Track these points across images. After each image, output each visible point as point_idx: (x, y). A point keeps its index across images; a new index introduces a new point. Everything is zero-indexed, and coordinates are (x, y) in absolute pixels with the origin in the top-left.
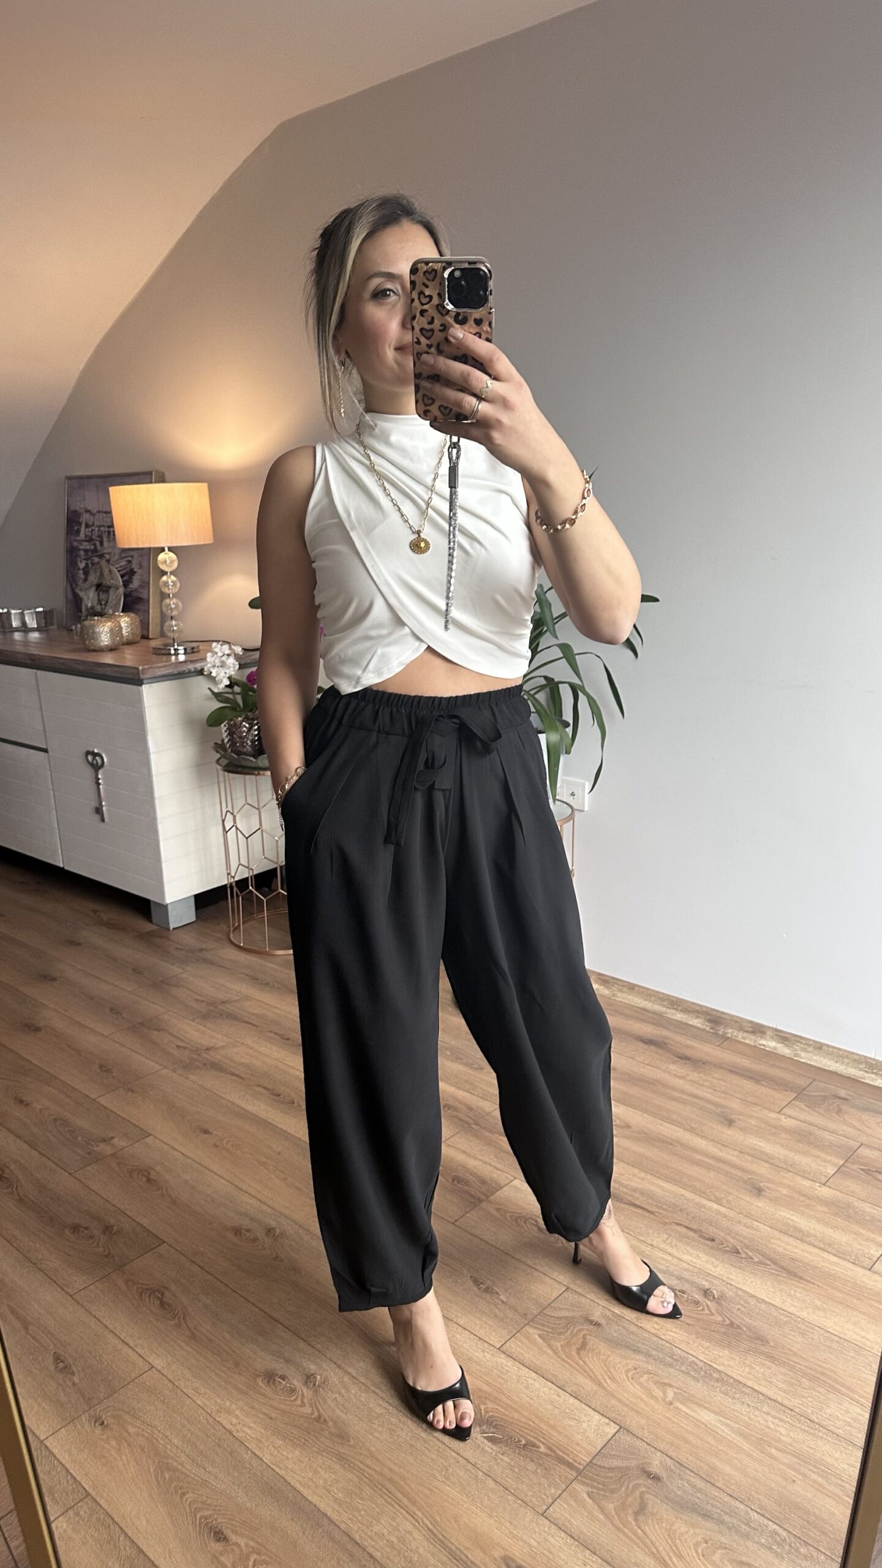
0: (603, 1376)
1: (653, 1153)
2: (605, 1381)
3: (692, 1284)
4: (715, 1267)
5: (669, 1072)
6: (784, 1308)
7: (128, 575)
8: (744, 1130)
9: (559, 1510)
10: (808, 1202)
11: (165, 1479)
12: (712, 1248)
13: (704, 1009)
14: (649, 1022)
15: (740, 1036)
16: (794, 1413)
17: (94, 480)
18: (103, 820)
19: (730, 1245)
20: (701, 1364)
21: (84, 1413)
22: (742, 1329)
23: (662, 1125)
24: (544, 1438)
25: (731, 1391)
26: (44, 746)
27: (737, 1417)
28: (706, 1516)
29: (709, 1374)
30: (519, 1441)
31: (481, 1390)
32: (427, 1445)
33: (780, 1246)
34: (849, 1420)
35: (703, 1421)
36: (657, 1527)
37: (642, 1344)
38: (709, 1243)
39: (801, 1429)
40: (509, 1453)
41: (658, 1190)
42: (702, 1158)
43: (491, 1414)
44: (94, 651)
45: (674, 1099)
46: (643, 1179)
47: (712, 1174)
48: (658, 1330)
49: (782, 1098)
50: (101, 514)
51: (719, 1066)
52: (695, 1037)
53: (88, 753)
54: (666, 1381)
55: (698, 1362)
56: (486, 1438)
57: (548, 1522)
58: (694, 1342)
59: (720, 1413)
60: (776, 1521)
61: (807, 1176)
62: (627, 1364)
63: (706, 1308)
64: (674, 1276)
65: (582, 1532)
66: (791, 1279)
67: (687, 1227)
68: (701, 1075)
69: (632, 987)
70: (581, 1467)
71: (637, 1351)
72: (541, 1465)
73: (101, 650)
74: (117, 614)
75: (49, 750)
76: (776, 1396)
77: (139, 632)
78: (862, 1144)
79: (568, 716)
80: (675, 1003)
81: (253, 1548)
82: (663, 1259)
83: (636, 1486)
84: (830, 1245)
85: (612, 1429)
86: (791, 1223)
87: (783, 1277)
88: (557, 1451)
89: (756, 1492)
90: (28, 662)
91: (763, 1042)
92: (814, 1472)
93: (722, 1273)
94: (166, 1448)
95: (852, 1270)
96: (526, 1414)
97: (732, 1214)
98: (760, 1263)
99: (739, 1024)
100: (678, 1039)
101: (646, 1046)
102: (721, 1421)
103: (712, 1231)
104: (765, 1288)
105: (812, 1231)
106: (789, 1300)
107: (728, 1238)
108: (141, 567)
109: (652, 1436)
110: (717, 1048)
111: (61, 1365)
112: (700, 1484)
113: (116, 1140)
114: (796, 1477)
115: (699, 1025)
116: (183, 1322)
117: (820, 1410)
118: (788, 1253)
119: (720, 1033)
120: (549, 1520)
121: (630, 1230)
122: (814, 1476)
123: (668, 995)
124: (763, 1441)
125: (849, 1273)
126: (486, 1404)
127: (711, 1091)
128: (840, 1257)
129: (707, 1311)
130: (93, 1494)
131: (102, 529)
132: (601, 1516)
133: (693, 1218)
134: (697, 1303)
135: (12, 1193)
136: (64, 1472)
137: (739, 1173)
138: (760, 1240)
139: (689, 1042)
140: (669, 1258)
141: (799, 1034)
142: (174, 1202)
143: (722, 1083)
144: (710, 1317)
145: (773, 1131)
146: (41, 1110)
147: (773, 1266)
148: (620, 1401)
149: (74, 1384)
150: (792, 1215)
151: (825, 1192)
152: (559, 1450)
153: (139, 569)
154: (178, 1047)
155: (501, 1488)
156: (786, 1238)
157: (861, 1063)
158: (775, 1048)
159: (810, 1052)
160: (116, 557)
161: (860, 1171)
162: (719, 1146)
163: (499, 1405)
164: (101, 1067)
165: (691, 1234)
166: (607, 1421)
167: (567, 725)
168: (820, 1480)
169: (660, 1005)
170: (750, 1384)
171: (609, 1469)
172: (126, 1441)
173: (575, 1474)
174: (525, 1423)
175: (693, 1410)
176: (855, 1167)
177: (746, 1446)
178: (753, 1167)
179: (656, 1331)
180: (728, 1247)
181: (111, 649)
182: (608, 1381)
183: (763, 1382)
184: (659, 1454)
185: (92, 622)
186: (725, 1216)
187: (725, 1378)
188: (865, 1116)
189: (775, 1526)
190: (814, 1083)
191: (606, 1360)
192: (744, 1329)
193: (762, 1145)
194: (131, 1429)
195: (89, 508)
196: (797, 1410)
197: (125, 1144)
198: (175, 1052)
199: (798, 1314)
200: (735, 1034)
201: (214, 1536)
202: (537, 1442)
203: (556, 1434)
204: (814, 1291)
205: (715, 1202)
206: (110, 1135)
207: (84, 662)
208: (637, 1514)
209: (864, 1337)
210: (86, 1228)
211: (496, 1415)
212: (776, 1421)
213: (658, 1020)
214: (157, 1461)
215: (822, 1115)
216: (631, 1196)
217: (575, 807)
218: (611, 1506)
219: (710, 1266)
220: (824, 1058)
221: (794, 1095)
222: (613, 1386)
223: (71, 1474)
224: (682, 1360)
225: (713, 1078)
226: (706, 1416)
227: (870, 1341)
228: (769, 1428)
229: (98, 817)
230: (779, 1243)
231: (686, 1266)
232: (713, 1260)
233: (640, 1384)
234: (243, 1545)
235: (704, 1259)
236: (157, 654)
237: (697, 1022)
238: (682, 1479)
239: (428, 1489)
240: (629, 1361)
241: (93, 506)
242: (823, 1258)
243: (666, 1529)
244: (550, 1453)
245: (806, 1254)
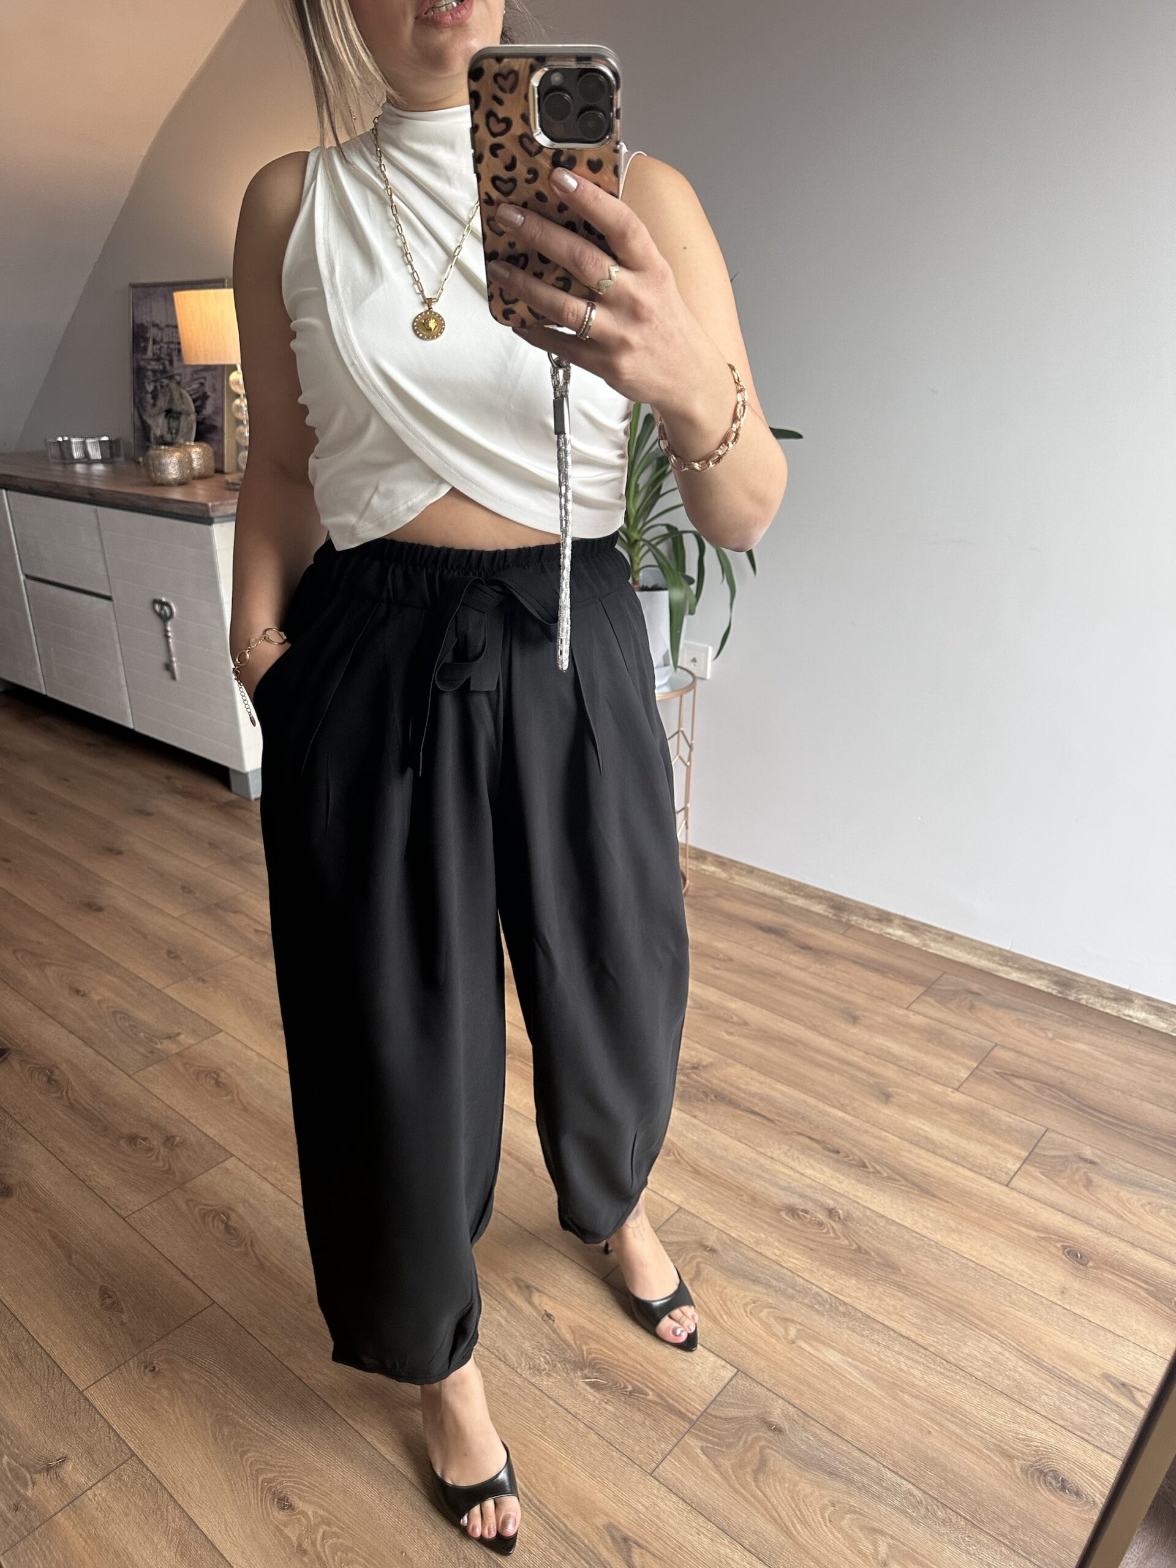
0: (718, 1310)
1: (772, 1053)
2: (721, 1316)
3: (815, 1202)
4: (840, 1183)
5: (790, 964)
6: (917, 1230)
7: (200, 400)
8: (869, 1028)
9: (670, 1469)
10: (939, 1109)
11: (223, 1435)
12: (837, 1161)
13: (828, 895)
14: (769, 909)
15: (865, 924)
16: (928, 1353)
17: (162, 288)
18: (174, 678)
19: (856, 1158)
20: (826, 1296)
21: (132, 1358)
22: (870, 1255)
23: (782, 1022)
24: (653, 1384)
25: (860, 1327)
26: (108, 594)
27: (867, 1357)
28: (833, 1474)
29: (836, 1308)
30: (625, 1387)
31: (583, 1328)
32: (521, 1393)
33: (911, 1159)
34: (989, 1360)
35: (831, 1363)
36: (779, 1488)
37: (762, 1273)
38: (834, 1156)
39: (937, 1371)
40: (614, 1401)
41: (779, 1096)
42: (825, 1060)
43: (594, 1356)
44: (162, 485)
45: (794, 993)
46: (761, 1083)
47: (836, 1077)
48: (779, 1256)
49: (910, 992)
50: (170, 329)
51: (843, 957)
52: (817, 924)
53: (155, 602)
54: (788, 1316)
55: (821, 1292)
56: (588, 1384)
57: (657, 1483)
58: (818, 1270)
59: (846, 1353)
60: (911, 1480)
61: (939, 1080)
62: (746, 1296)
63: (831, 1231)
64: (796, 1193)
65: (695, 1495)
66: (924, 1197)
67: (810, 1138)
68: (824, 967)
69: (751, 871)
70: (694, 1418)
71: (756, 1281)
72: (649, 1415)
73: (168, 484)
74: (188, 443)
75: (114, 598)
76: (908, 1333)
77: (212, 464)
78: (996, 1045)
79: (692, 571)
80: (797, 888)
81: (321, 1517)
82: (784, 1173)
83: (756, 1440)
84: (964, 1158)
85: (728, 1373)
86: (922, 1133)
87: (915, 1194)
88: (668, 1399)
89: (888, 1446)
90: (87, 496)
91: (890, 931)
92: (951, 1422)
93: (848, 1190)
94: (225, 1398)
95: (988, 1186)
96: (632, 1355)
97: (857, 1123)
98: (889, 1178)
99: (864, 911)
100: (799, 926)
101: (765, 935)
102: (848, 1362)
103: (837, 1142)
104: (895, 1206)
105: (946, 1143)
106: (921, 1220)
107: (855, 1150)
108: (214, 390)
109: (773, 1381)
110: (842, 937)
111: (108, 1301)
112: (827, 1437)
113: (183, 1037)
114: (933, 1428)
115: (821, 912)
116: (250, 1248)
117: (956, 1349)
118: (919, 1167)
119: (844, 920)
120: (658, 1481)
121: (749, 1141)
122: (951, 1426)
123: (790, 880)
124: (894, 1386)
125: (985, 1189)
126: (588, 1344)
127: (833, 984)
128: (975, 1172)
129: (832, 1235)
130: (139, 1454)
131: (172, 346)
132: (716, 1475)
133: (817, 1127)
134: (821, 1224)
135: (61, 1098)
136: (106, 1429)
137: (864, 1076)
138: (889, 1153)
139: (811, 931)
140: (791, 1173)
141: (929, 923)
142: (245, 1109)
143: (846, 975)
144: (836, 1241)
145: (897, 1028)
146: (99, 1001)
147: (903, 1182)
148: (738, 1340)
149: (122, 1323)
150: (924, 1124)
151: (957, 1098)
152: (669, 1397)
153: (213, 392)
154: (256, 931)
155: (605, 1443)
156: (917, 1150)
157: (996, 955)
158: (902, 938)
159: (939, 942)
160: (188, 379)
161: (994, 1074)
162: (844, 1046)
163: (603, 1345)
164: (169, 952)
165: (815, 1145)
166: (723, 1363)
167: (690, 581)
168: (958, 1431)
169: (781, 889)
170: (880, 1318)
171: (725, 1419)
172: (180, 1389)
173: (687, 1426)
174: (633, 1366)
175: (820, 1351)
176: (990, 1070)
177: (876, 1392)
178: (880, 1070)
179: (777, 1258)
180: (855, 1160)
181: (181, 483)
182: (725, 1317)
183: (894, 1317)
184: (780, 1401)
185: (158, 452)
186: (850, 1125)
187: (853, 1313)
188: (999, 1013)
189: (910, 1486)
190: (945, 976)
191: (722, 1292)
192: (873, 1254)
193: (888, 1044)
194: (187, 1376)
195: (157, 322)
196: (932, 1349)
197: (192, 1042)
198: (253, 937)
199: (931, 1237)
200: (859, 922)
201: (278, 1502)
202: (644, 1388)
203: (665, 1379)
204: (948, 1210)
205: (839, 1109)
206: (177, 1030)
207: (148, 497)
208: (756, 1473)
209: (1001, 1263)
210: (144, 1139)
211: (600, 1356)
212: (909, 1362)
213: (778, 905)
214: (215, 1412)
215: (953, 1011)
216: (750, 1102)
217: (697, 674)
218: (727, 1463)
219: (835, 1183)
220: (956, 948)
221: (922, 989)
222: (730, 1322)
223: (113, 1429)
224: (804, 1292)
225: (836, 970)
226: (833, 1357)
227: (1009, 1268)
228: (901, 1370)
229: (167, 674)
230: (908, 1155)
231: (808, 1181)
232: (838, 1175)
233: (760, 1320)
234: (310, 1513)
235: (828, 1175)
236: (229, 490)
237: (819, 908)
238: (806, 1431)
239: (522, 1444)
240: (747, 1293)
241: (160, 319)
242: (956, 1172)
243: (789, 1491)
244: (659, 1400)
245: (939, 1169)
